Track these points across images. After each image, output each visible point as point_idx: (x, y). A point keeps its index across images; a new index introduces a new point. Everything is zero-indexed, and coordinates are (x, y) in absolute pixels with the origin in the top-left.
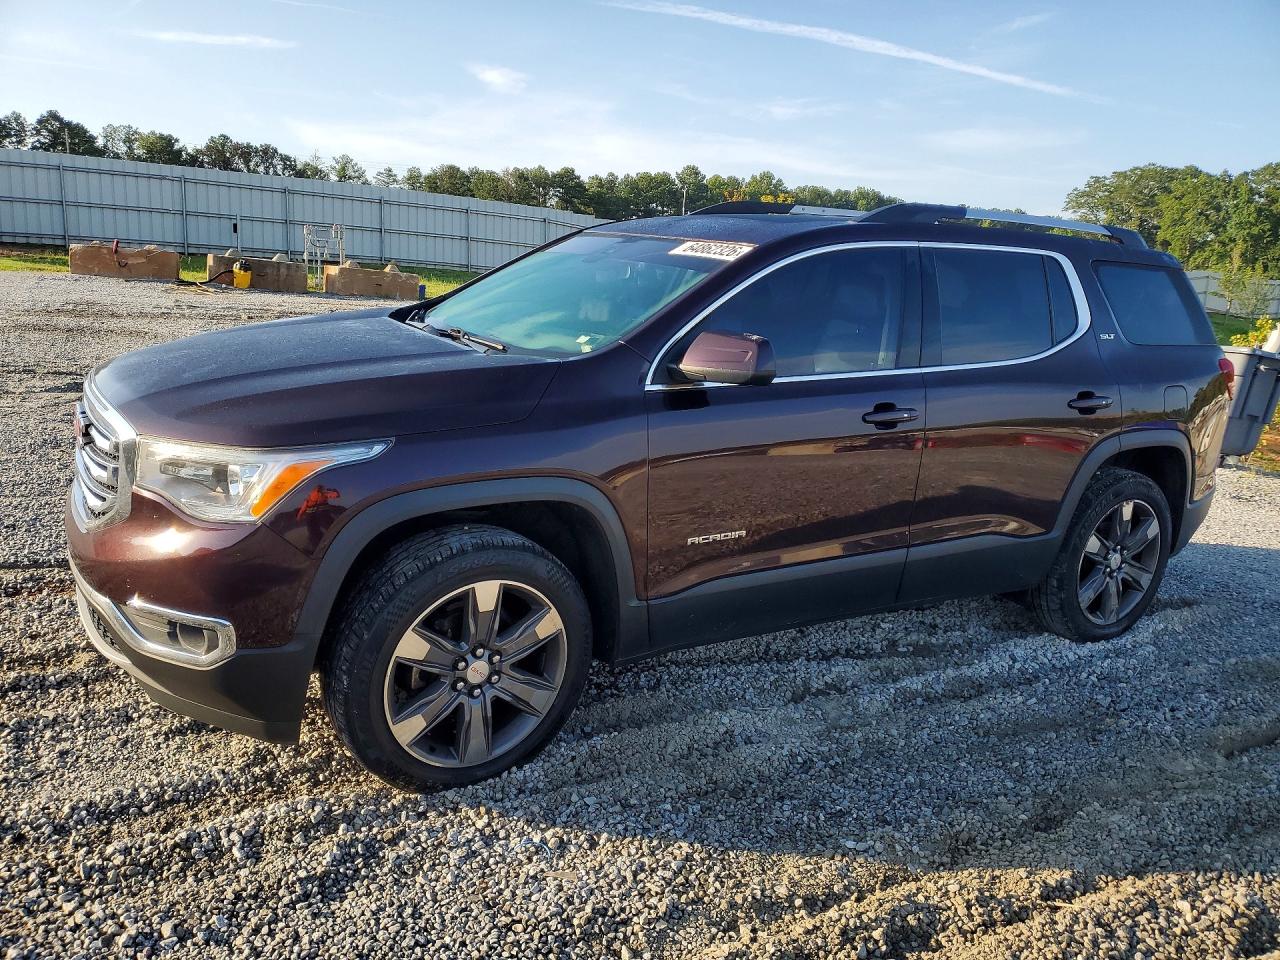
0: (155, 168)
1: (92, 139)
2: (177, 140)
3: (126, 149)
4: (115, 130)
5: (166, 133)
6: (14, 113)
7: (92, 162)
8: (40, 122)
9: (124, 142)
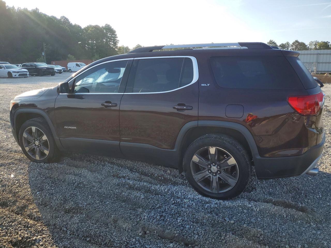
0: (322, 51)
1: (306, 46)
2: (329, 43)
3: (315, 47)
4: (312, 42)
5: (326, 41)
6: (287, 42)
7: (306, 52)
8: (293, 43)
9: (314, 45)
